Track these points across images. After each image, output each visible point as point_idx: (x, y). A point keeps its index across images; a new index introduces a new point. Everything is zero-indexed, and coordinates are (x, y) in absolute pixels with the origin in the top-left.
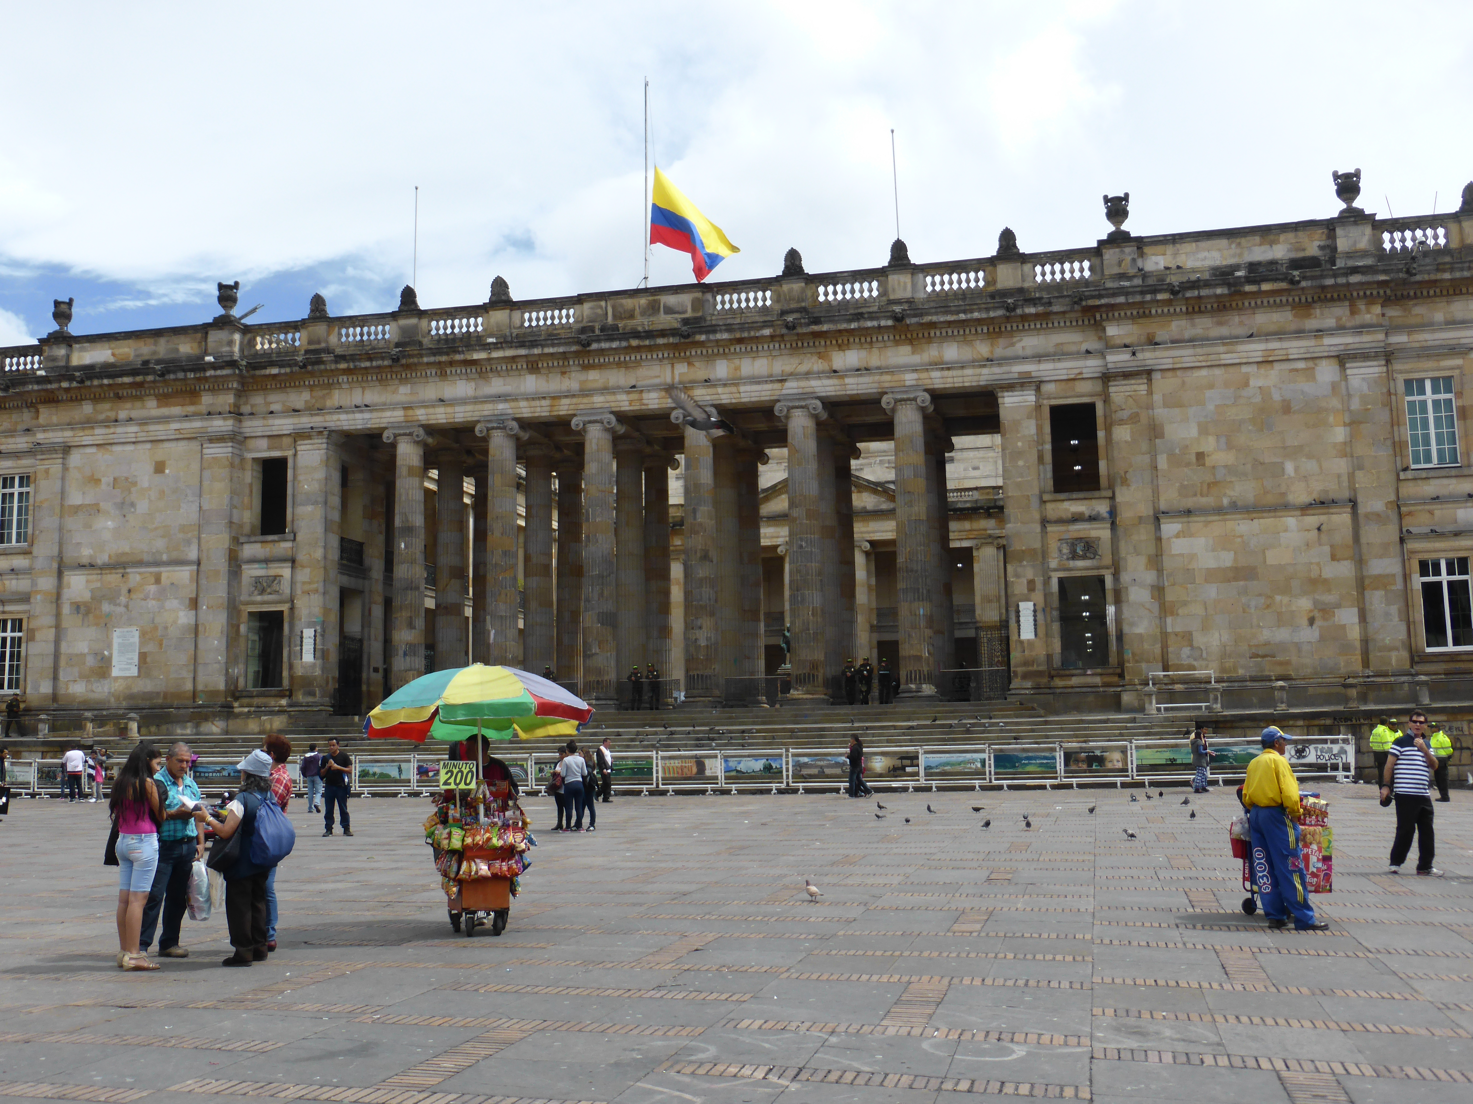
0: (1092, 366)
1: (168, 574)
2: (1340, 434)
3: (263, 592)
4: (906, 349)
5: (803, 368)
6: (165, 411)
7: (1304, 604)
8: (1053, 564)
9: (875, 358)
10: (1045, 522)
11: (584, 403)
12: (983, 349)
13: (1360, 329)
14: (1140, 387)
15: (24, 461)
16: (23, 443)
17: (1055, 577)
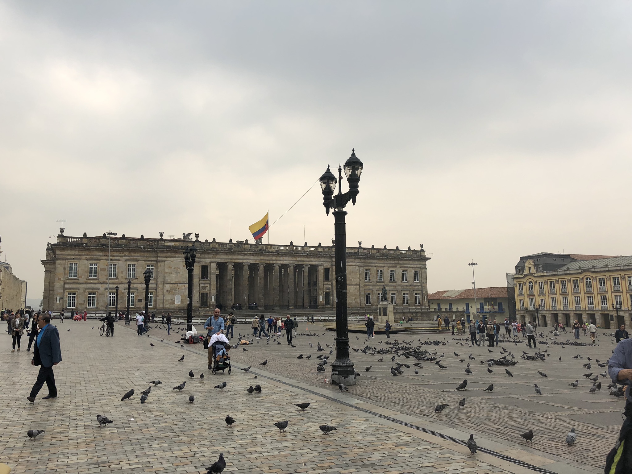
0: (330, 263)
1: (186, 286)
2: (358, 276)
3: (204, 289)
4: (307, 258)
5: (293, 260)
7: (354, 298)
8: (324, 290)
9: (302, 259)
10: (324, 285)
11: (260, 261)
12: (316, 259)
13: (361, 262)
15: (153, 262)
16: (153, 259)
17: (325, 292)
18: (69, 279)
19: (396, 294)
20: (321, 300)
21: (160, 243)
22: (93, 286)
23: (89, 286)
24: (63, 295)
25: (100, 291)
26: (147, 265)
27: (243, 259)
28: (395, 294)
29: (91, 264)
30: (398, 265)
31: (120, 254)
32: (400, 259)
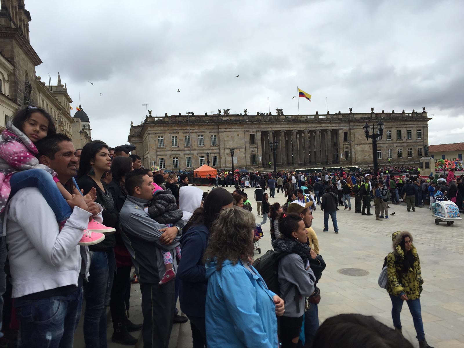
0: (348, 128)
1: (241, 150)
3: (253, 152)
4: (329, 124)
5: (319, 126)
6: (239, 127)
8: (344, 149)
9: (326, 125)
10: (344, 145)
11: (294, 129)
12: (337, 125)
14: (353, 130)
15: (215, 133)
16: (215, 130)
17: (344, 151)
18: (159, 148)
19: (403, 149)
20: (342, 157)
21: (219, 118)
22: (175, 152)
23: (173, 153)
24: (157, 160)
25: (181, 156)
26: (212, 136)
27: (280, 128)
28: (401, 149)
29: (173, 137)
30: (404, 126)
31: (192, 128)
32: (406, 121)
